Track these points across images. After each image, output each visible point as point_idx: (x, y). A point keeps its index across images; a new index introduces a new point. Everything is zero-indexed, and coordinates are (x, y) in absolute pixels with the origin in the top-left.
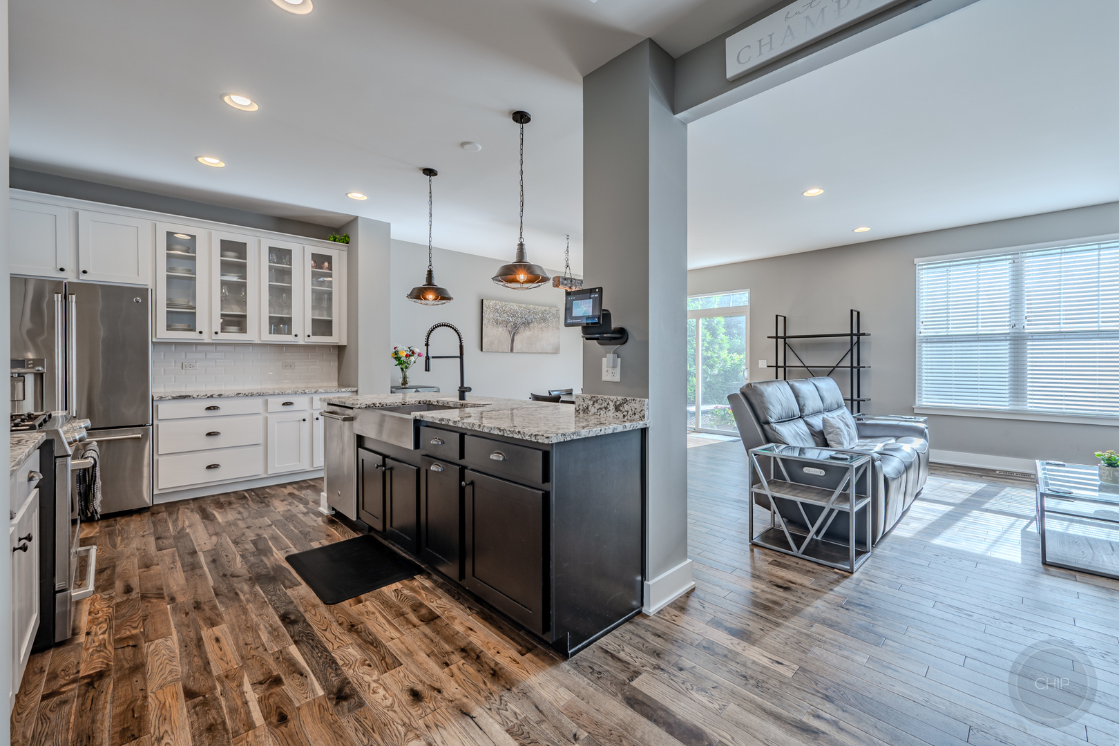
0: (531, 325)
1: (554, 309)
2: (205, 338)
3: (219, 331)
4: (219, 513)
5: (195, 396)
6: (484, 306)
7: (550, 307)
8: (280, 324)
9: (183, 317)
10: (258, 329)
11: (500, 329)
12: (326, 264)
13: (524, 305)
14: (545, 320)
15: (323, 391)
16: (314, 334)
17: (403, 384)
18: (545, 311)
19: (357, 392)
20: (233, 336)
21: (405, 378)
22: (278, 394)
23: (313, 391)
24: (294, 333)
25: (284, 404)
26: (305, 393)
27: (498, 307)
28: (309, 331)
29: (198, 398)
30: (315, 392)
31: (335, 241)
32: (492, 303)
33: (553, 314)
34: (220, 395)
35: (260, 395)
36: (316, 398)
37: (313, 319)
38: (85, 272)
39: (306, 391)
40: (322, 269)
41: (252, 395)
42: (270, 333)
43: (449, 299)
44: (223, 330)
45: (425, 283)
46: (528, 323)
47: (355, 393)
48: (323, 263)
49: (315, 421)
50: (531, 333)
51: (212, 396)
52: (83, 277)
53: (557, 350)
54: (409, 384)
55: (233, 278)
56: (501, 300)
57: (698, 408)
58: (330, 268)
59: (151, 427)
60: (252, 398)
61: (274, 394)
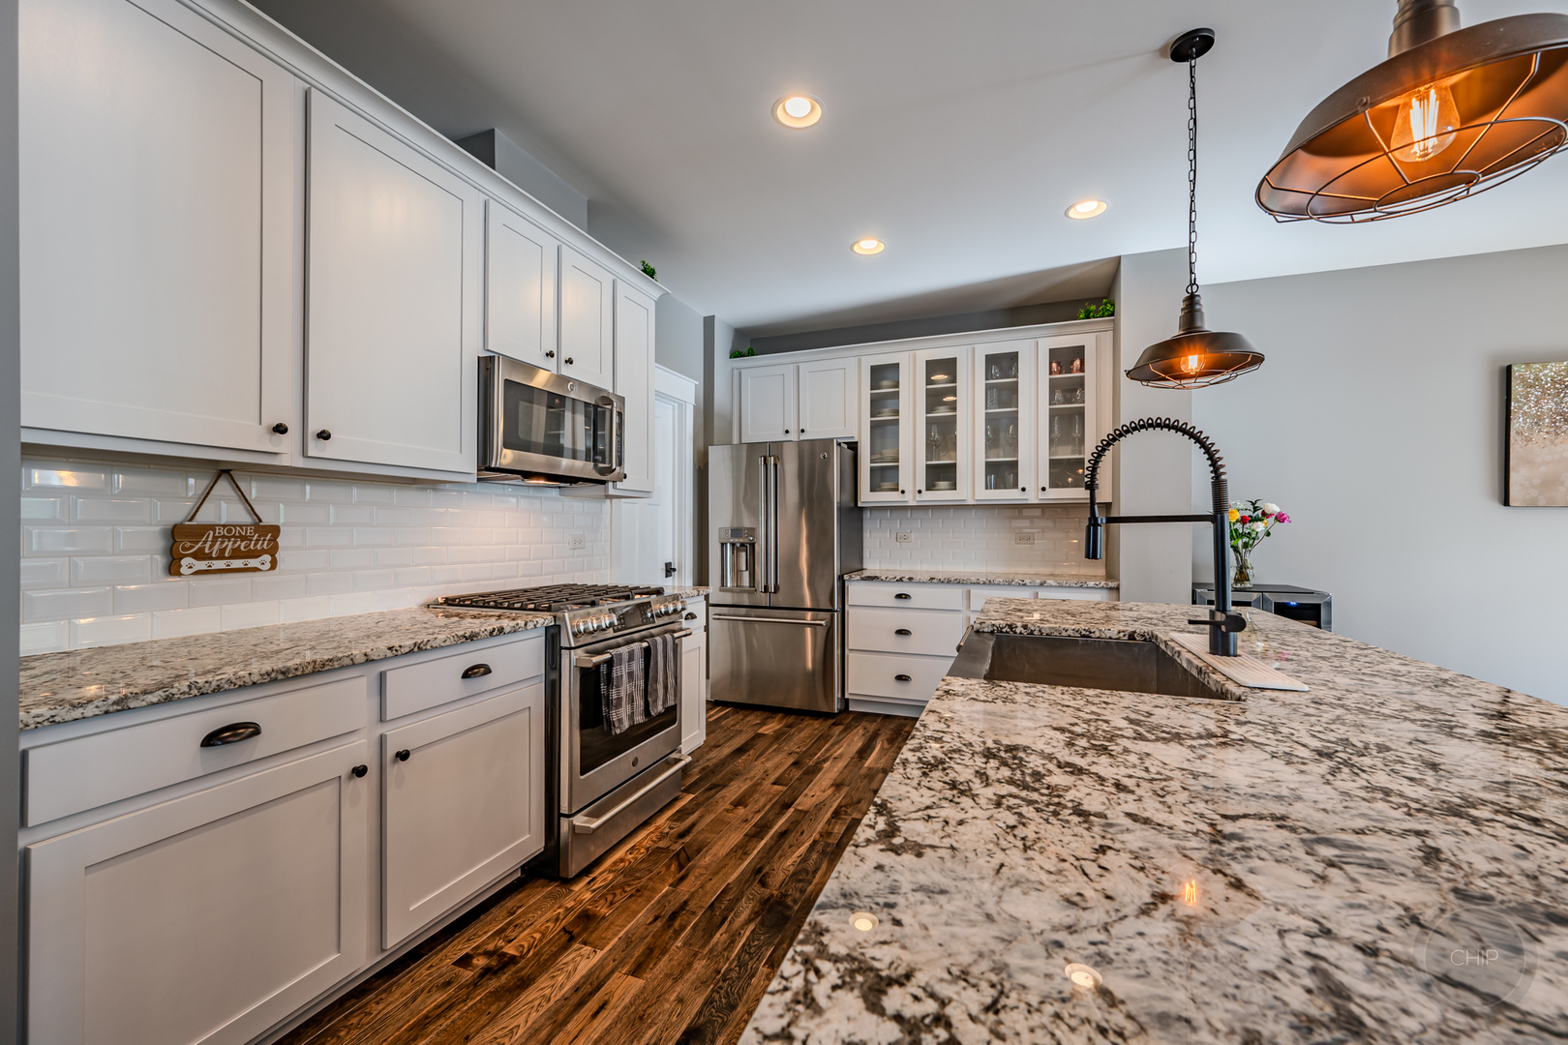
2: (910, 499)
3: (923, 489)
5: (883, 578)
6: (1517, 380)
8: (1002, 473)
9: (886, 476)
10: (972, 485)
12: (1077, 362)
15: (1054, 584)
16: (1053, 485)
19: (1117, 589)
20: (942, 495)
22: (984, 583)
23: (1038, 582)
24: (1020, 486)
26: (1025, 585)
28: (1045, 481)
29: (886, 581)
30: (1042, 585)
31: (1087, 317)
32: (1553, 369)
34: (910, 579)
35: (959, 582)
37: (1050, 460)
38: (803, 431)
39: (1027, 581)
40: (1070, 371)
41: (949, 582)
42: (987, 488)
43: (1258, 359)
44: (930, 487)
47: (1114, 593)
48: (1072, 363)
51: (901, 580)
52: (803, 437)
55: (940, 412)
58: (1082, 369)
59: (838, 613)
60: (948, 586)
61: (979, 583)
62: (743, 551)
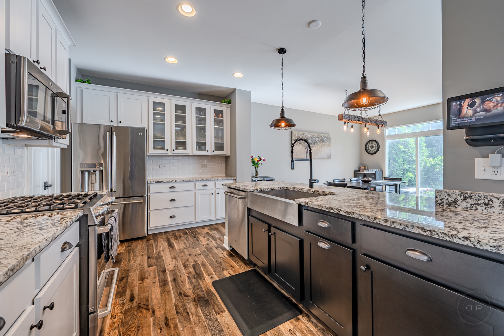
0: (316, 144)
1: (328, 135)
2: (169, 153)
3: (175, 149)
4: (176, 242)
5: (165, 181)
6: (293, 134)
7: (326, 134)
8: (201, 145)
9: (160, 143)
10: (191, 149)
11: (301, 146)
12: (221, 115)
13: (312, 134)
14: (323, 141)
15: (221, 179)
16: (216, 150)
17: (256, 175)
18: (323, 136)
19: (236, 179)
20: (181, 152)
21: (257, 172)
22: (201, 181)
23: (216, 179)
24: (207, 150)
25: (203, 186)
26: (213, 180)
27: (300, 135)
28: (213, 149)
29: (166, 182)
30: (217, 180)
31: (224, 103)
32: (297, 133)
33: (327, 138)
34: (175, 181)
35: (193, 181)
36: (218, 182)
37: (215, 143)
38: (120, 122)
39: (213, 179)
40: (219, 117)
41: (189, 181)
42: (196, 150)
43: (294, 125)
44: (176, 149)
45: (280, 117)
46: (315, 143)
47: (235, 181)
48: (219, 115)
49: (217, 195)
50: (316, 148)
51: (172, 182)
52: (120, 125)
53: (329, 157)
54: (259, 175)
55: (180, 123)
56: (301, 131)
57: (417, 190)
58: (222, 117)
59: (146, 197)
60: (189, 182)
61: (199, 181)
62: (94, 174)
